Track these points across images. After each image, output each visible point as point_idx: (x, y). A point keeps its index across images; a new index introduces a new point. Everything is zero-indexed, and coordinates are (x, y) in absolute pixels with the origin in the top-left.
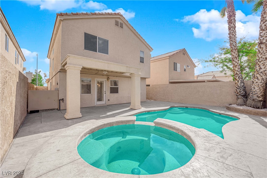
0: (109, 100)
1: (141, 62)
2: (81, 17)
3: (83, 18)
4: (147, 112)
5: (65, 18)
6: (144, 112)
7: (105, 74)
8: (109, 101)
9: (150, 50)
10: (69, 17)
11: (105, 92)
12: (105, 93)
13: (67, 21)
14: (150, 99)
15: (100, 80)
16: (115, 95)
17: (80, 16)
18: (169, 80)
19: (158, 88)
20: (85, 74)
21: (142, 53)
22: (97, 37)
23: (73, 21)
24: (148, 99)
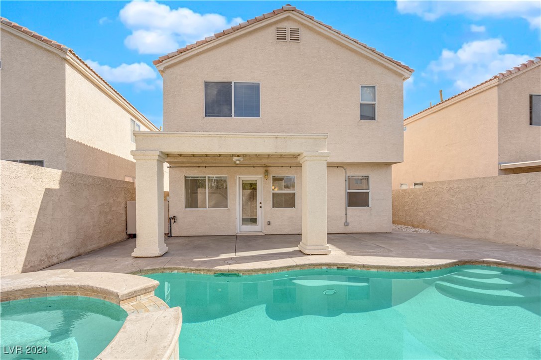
0: (269, 223)
1: (363, 117)
2: (195, 52)
3: (200, 52)
4: (335, 267)
5: (166, 65)
6: (324, 268)
7: (238, 162)
8: (269, 226)
9: (401, 75)
10: (172, 60)
11: (260, 205)
12: (261, 207)
13: (171, 70)
14: (418, 227)
15: (250, 177)
16: (287, 212)
17: (193, 51)
18: (499, 164)
19: (446, 192)
20: (214, 168)
21: (369, 91)
22: (231, 83)
23: (183, 65)
24: (413, 226)
